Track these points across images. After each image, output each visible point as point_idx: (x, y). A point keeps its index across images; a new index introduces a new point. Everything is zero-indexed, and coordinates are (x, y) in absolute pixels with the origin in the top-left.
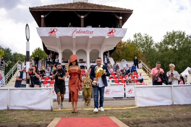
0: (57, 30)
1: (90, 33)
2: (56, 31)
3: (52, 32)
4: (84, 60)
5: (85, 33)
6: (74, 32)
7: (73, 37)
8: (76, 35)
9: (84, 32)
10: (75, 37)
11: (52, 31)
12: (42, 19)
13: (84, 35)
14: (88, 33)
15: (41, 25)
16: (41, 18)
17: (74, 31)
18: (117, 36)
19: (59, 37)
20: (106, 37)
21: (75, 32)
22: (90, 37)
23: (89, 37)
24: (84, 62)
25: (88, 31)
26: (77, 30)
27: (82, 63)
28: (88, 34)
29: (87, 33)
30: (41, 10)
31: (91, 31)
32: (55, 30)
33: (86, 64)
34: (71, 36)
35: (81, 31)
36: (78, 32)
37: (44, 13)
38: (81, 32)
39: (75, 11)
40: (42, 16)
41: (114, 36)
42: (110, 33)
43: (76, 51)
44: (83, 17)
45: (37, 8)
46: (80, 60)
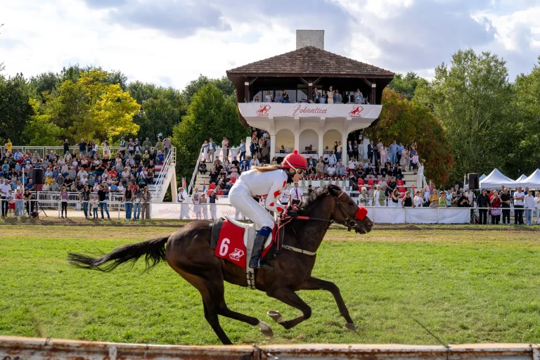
0: (270, 108)
1: (321, 112)
2: (268, 110)
3: (262, 111)
4: (313, 149)
5: (314, 112)
6: (296, 111)
7: (295, 118)
8: (299, 115)
9: (312, 111)
10: (299, 118)
11: (263, 108)
12: (246, 88)
13: (312, 116)
14: (319, 112)
16: (245, 86)
17: (296, 108)
18: (366, 117)
19: (272, 118)
20: (348, 119)
21: (299, 111)
22: (322, 118)
23: (320, 118)
24: (315, 152)
25: (318, 109)
26: (301, 108)
27: (309, 153)
28: (319, 114)
29: (316, 112)
30: (244, 75)
32: (267, 108)
33: (316, 155)
34: (292, 116)
35: (307, 108)
36: (304, 111)
37: (249, 79)
40: (247, 84)
41: (361, 116)
42: (354, 112)
43: (300, 133)
44: (310, 84)
45: (239, 72)
46: (307, 148)
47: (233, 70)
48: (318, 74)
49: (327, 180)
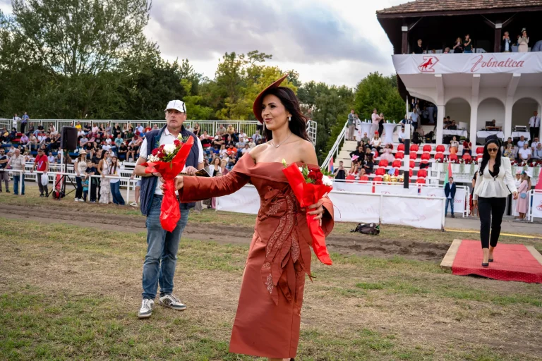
0: (438, 60)
1: (515, 65)
2: (435, 63)
3: (426, 65)
4: (498, 125)
5: (504, 64)
6: (476, 64)
7: (474, 76)
8: (479, 71)
9: (501, 64)
10: (479, 76)
11: (427, 61)
12: (403, 35)
13: (501, 71)
14: (511, 65)
15: (403, 49)
16: (402, 32)
17: (476, 60)
19: (441, 76)
21: (480, 64)
22: (515, 75)
23: (512, 74)
24: (497, 129)
25: (510, 60)
26: (483, 60)
27: (491, 129)
28: (511, 68)
29: (507, 65)
30: (402, 17)
31: (518, 61)
32: (434, 61)
33: (502, 133)
34: (470, 72)
35: (492, 61)
36: (487, 65)
37: (408, 21)
38: (494, 64)
39: (483, 14)
40: (405, 29)
43: (480, 102)
44: (499, 26)
45: (393, 12)
46: (488, 123)
47: (385, 10)
48: (513, 7)
49: (519, 165)
